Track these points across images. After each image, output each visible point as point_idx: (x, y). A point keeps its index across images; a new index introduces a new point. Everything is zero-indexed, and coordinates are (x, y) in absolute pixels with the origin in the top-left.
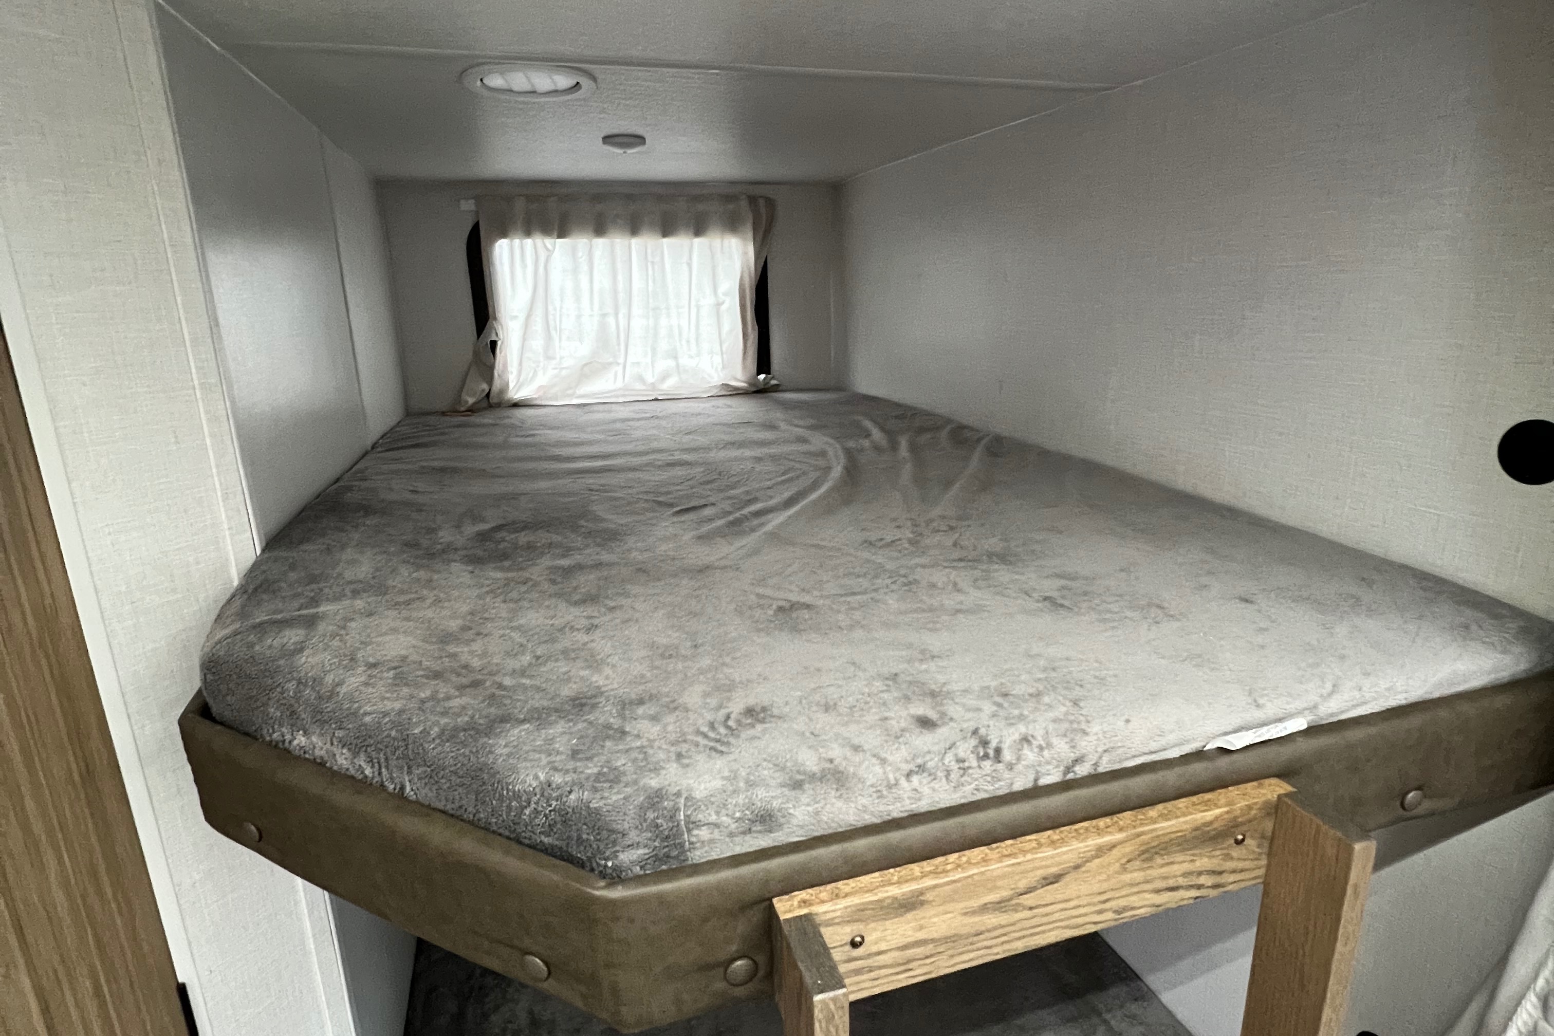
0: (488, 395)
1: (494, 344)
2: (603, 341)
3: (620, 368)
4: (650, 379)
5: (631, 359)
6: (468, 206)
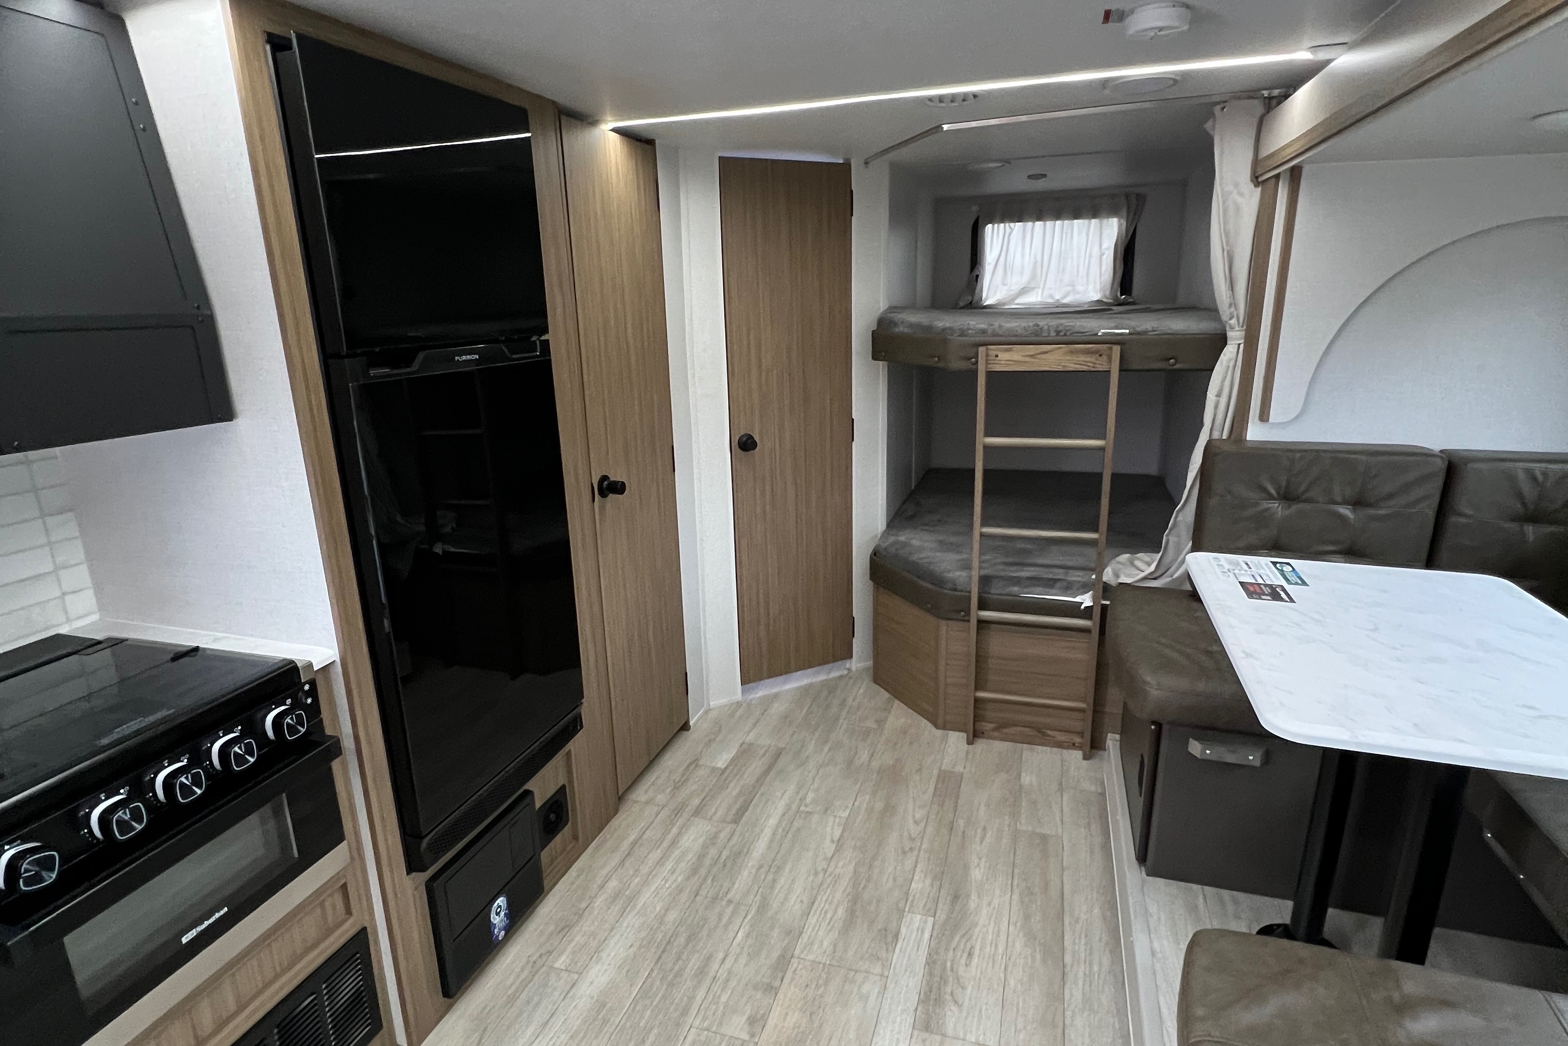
0: (971, 303)
1: (977, 276)
2: (1033, 277)
3: (1040, 290)
4: (1057, 298)
5: (1048, 286)
6: (975, 208)
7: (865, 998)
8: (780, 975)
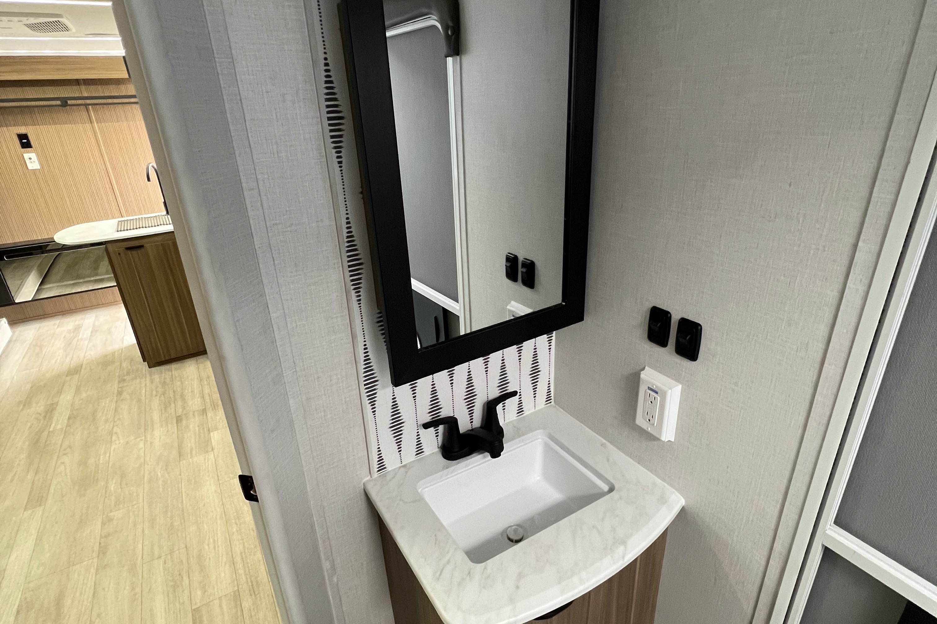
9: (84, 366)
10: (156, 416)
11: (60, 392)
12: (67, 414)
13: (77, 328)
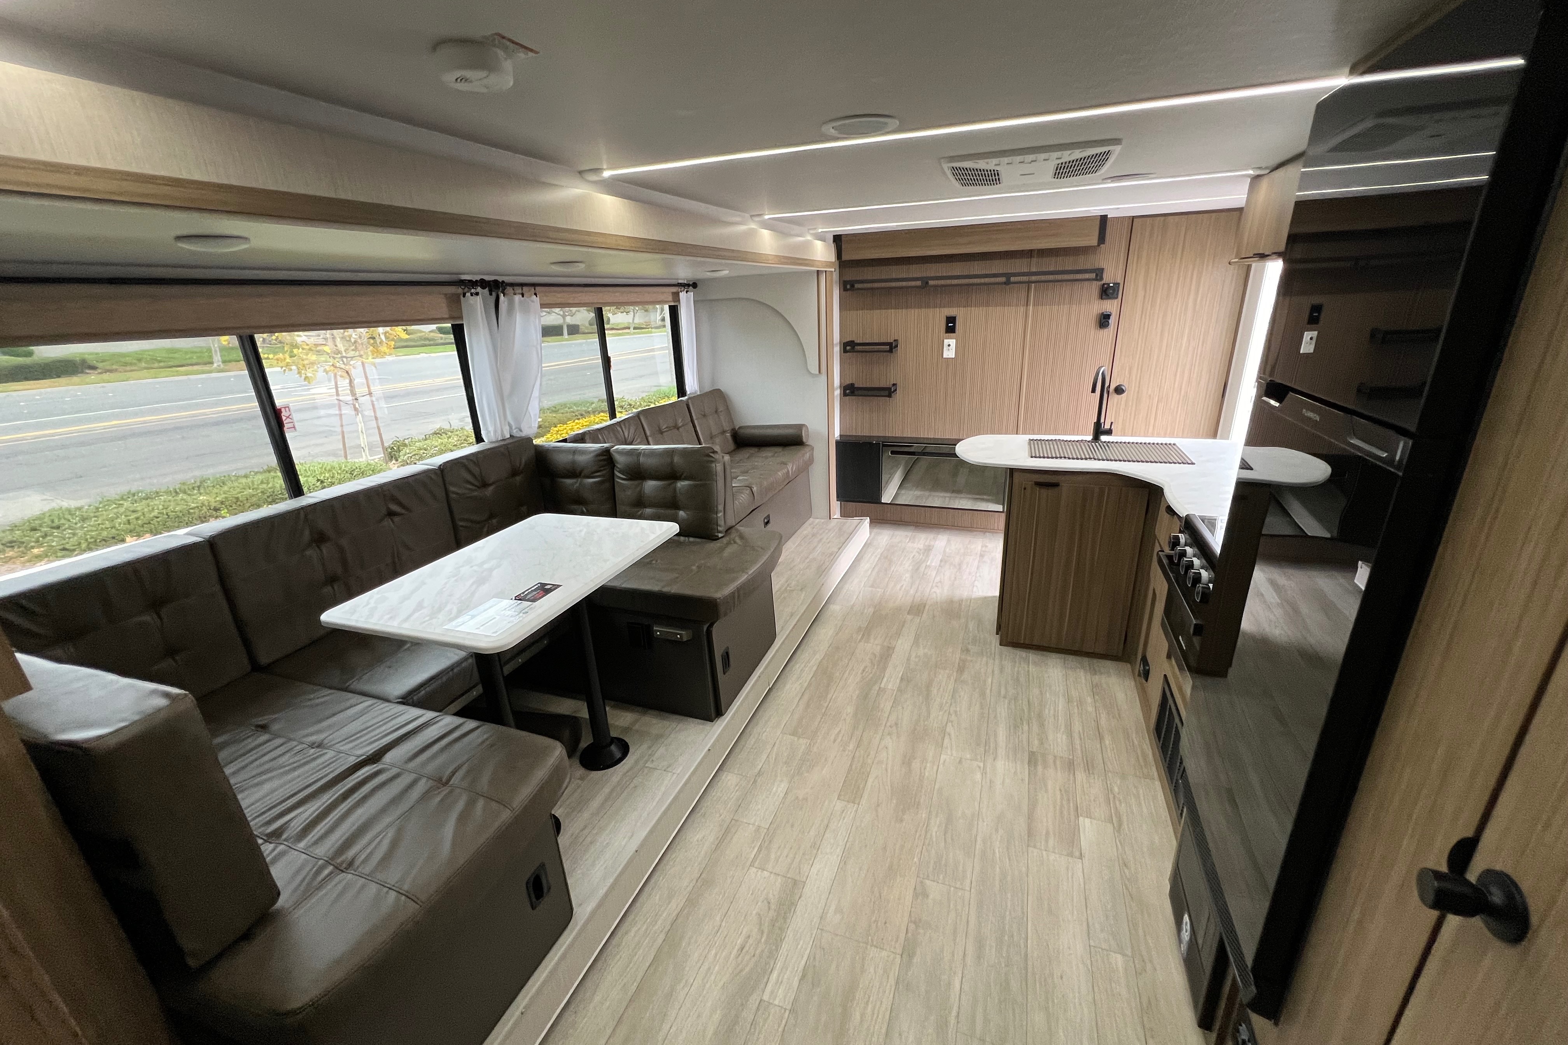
7: (839, 910)
8: (910, 935)
9: (927, 607)
10: (1002, 734)
11: (898, 634)
12: (900, 671)
13: (928, 550)
